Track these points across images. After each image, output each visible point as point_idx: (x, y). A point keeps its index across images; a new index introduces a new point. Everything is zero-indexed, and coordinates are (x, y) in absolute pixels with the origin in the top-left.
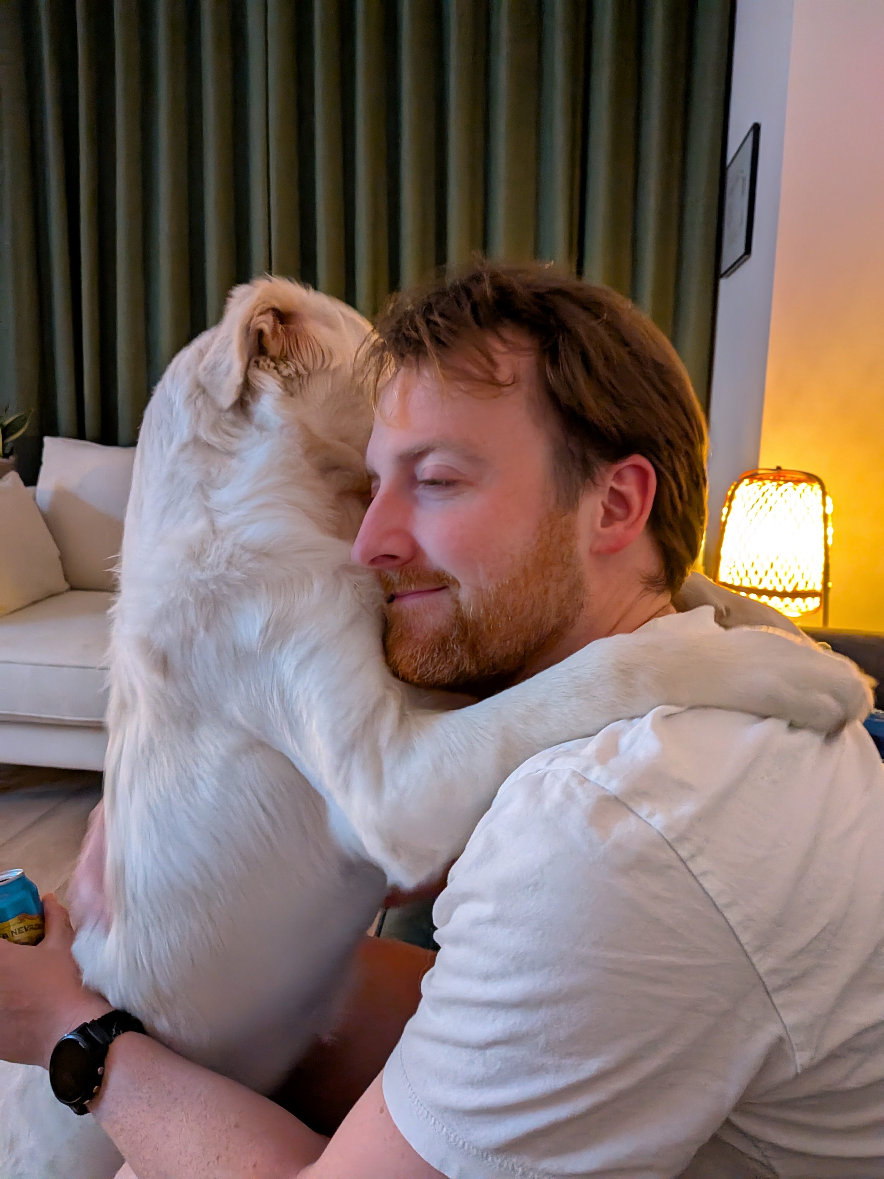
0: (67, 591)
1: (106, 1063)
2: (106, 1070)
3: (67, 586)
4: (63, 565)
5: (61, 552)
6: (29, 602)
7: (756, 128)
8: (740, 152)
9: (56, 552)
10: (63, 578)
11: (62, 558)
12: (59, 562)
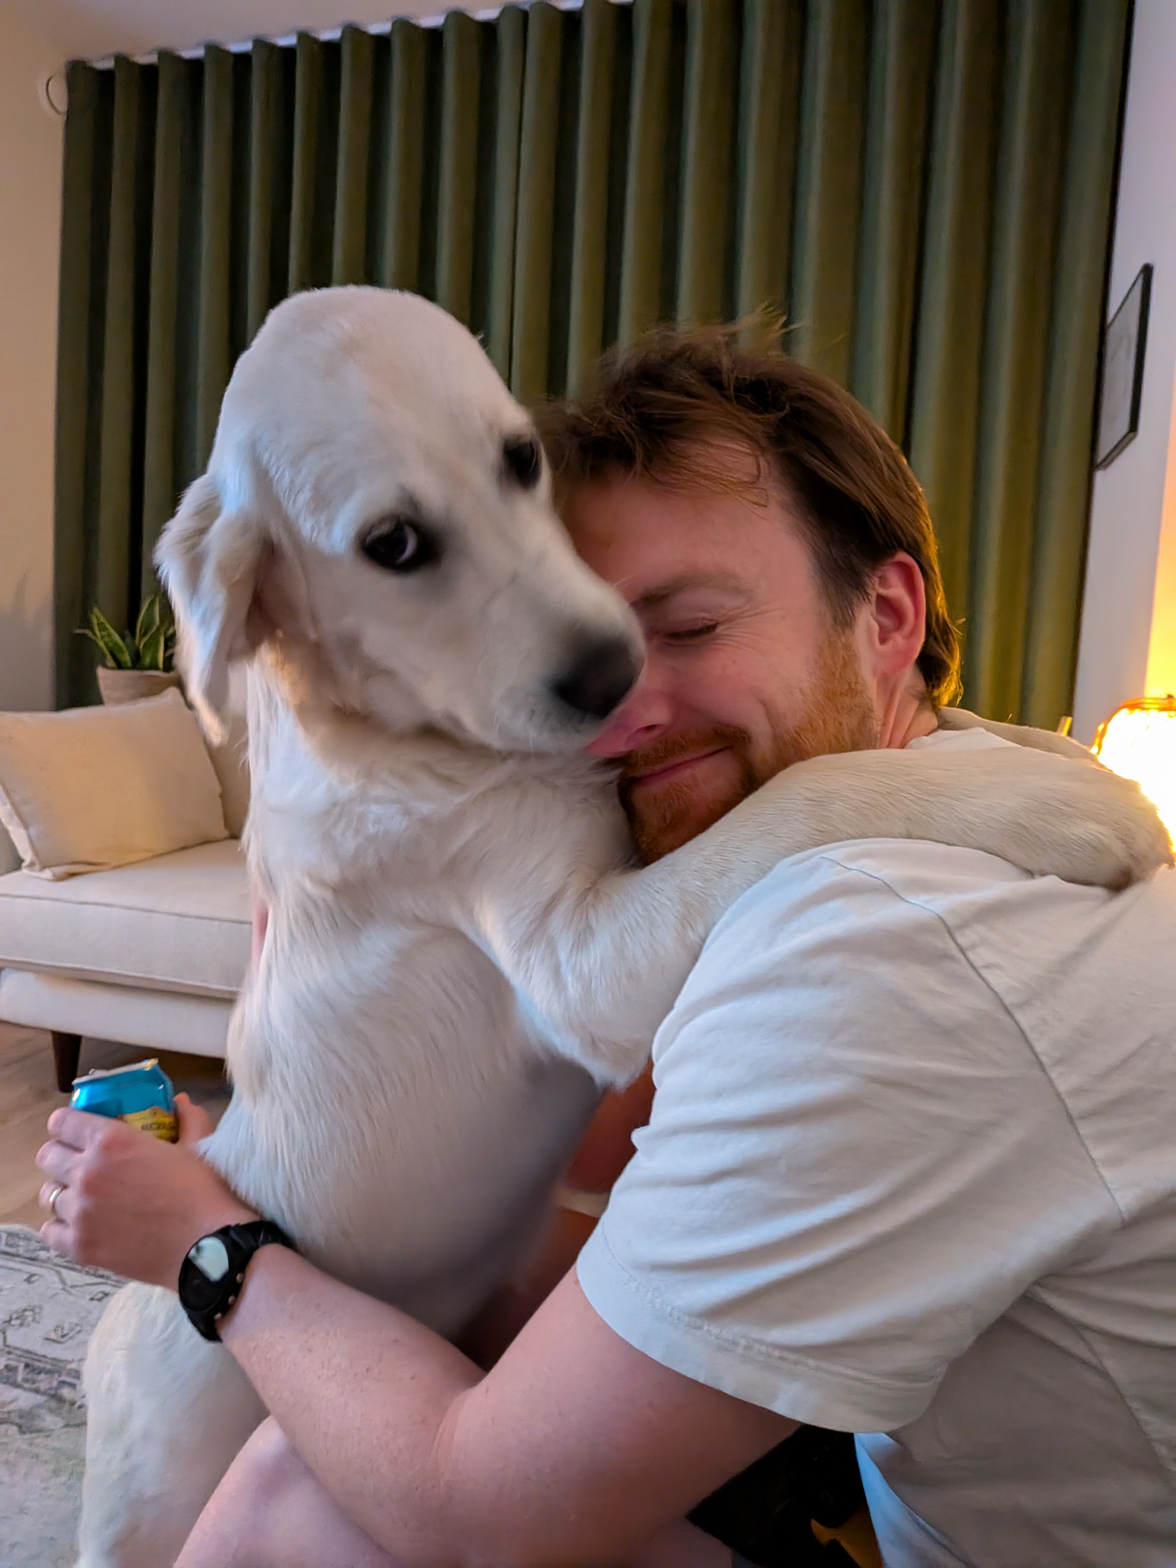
0: (226, 839)
1: (248, 1271)
2: (247, 1278)
3: (226, 833)
4: (224, 805)
5: (223, 789)
6: (178, 847)
7: (1147, 271)
8: (1125, 306)
9: (218, 789)
10: (222, 823)
11: (222, 796)
12: (219, 800)
